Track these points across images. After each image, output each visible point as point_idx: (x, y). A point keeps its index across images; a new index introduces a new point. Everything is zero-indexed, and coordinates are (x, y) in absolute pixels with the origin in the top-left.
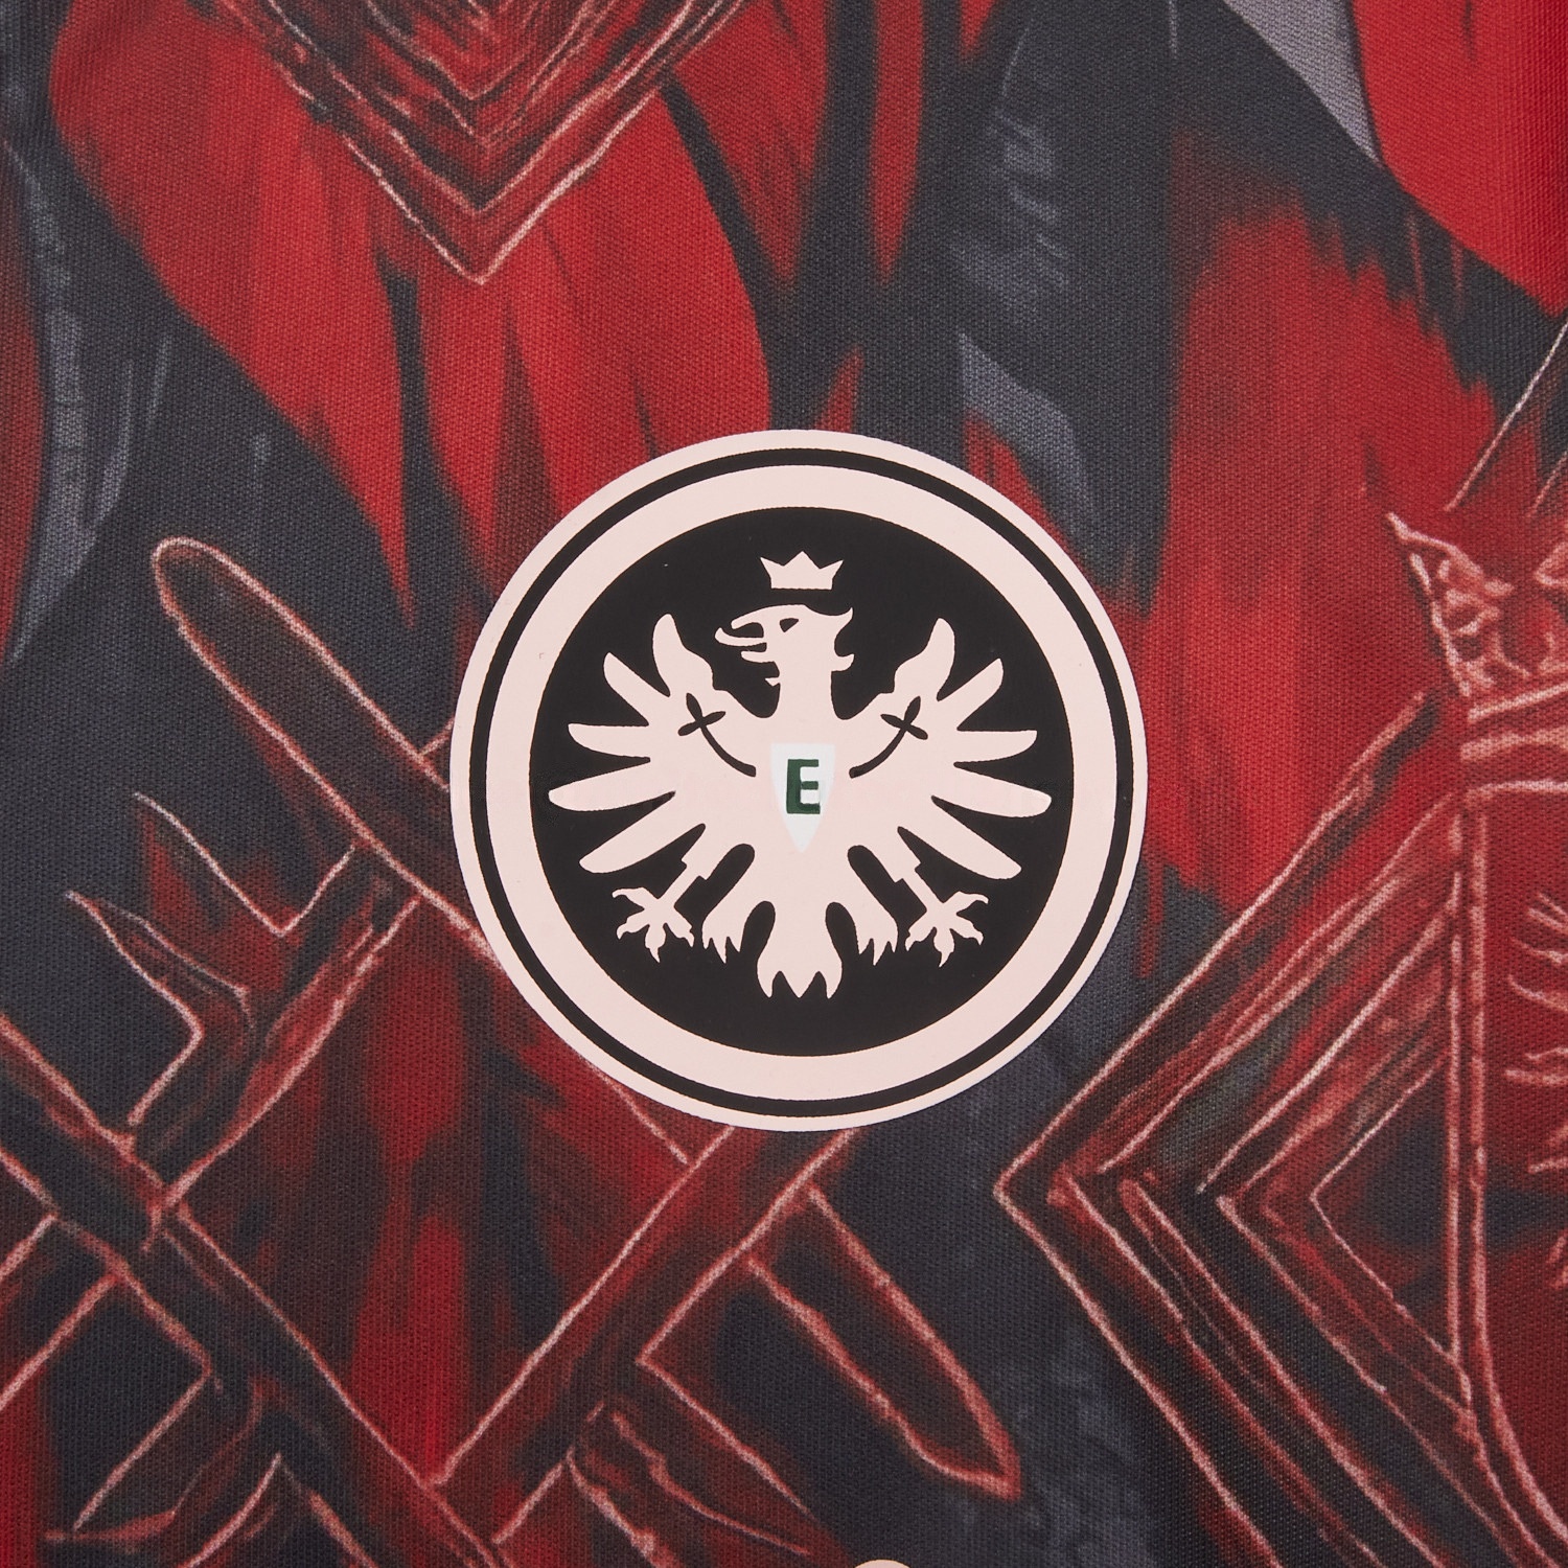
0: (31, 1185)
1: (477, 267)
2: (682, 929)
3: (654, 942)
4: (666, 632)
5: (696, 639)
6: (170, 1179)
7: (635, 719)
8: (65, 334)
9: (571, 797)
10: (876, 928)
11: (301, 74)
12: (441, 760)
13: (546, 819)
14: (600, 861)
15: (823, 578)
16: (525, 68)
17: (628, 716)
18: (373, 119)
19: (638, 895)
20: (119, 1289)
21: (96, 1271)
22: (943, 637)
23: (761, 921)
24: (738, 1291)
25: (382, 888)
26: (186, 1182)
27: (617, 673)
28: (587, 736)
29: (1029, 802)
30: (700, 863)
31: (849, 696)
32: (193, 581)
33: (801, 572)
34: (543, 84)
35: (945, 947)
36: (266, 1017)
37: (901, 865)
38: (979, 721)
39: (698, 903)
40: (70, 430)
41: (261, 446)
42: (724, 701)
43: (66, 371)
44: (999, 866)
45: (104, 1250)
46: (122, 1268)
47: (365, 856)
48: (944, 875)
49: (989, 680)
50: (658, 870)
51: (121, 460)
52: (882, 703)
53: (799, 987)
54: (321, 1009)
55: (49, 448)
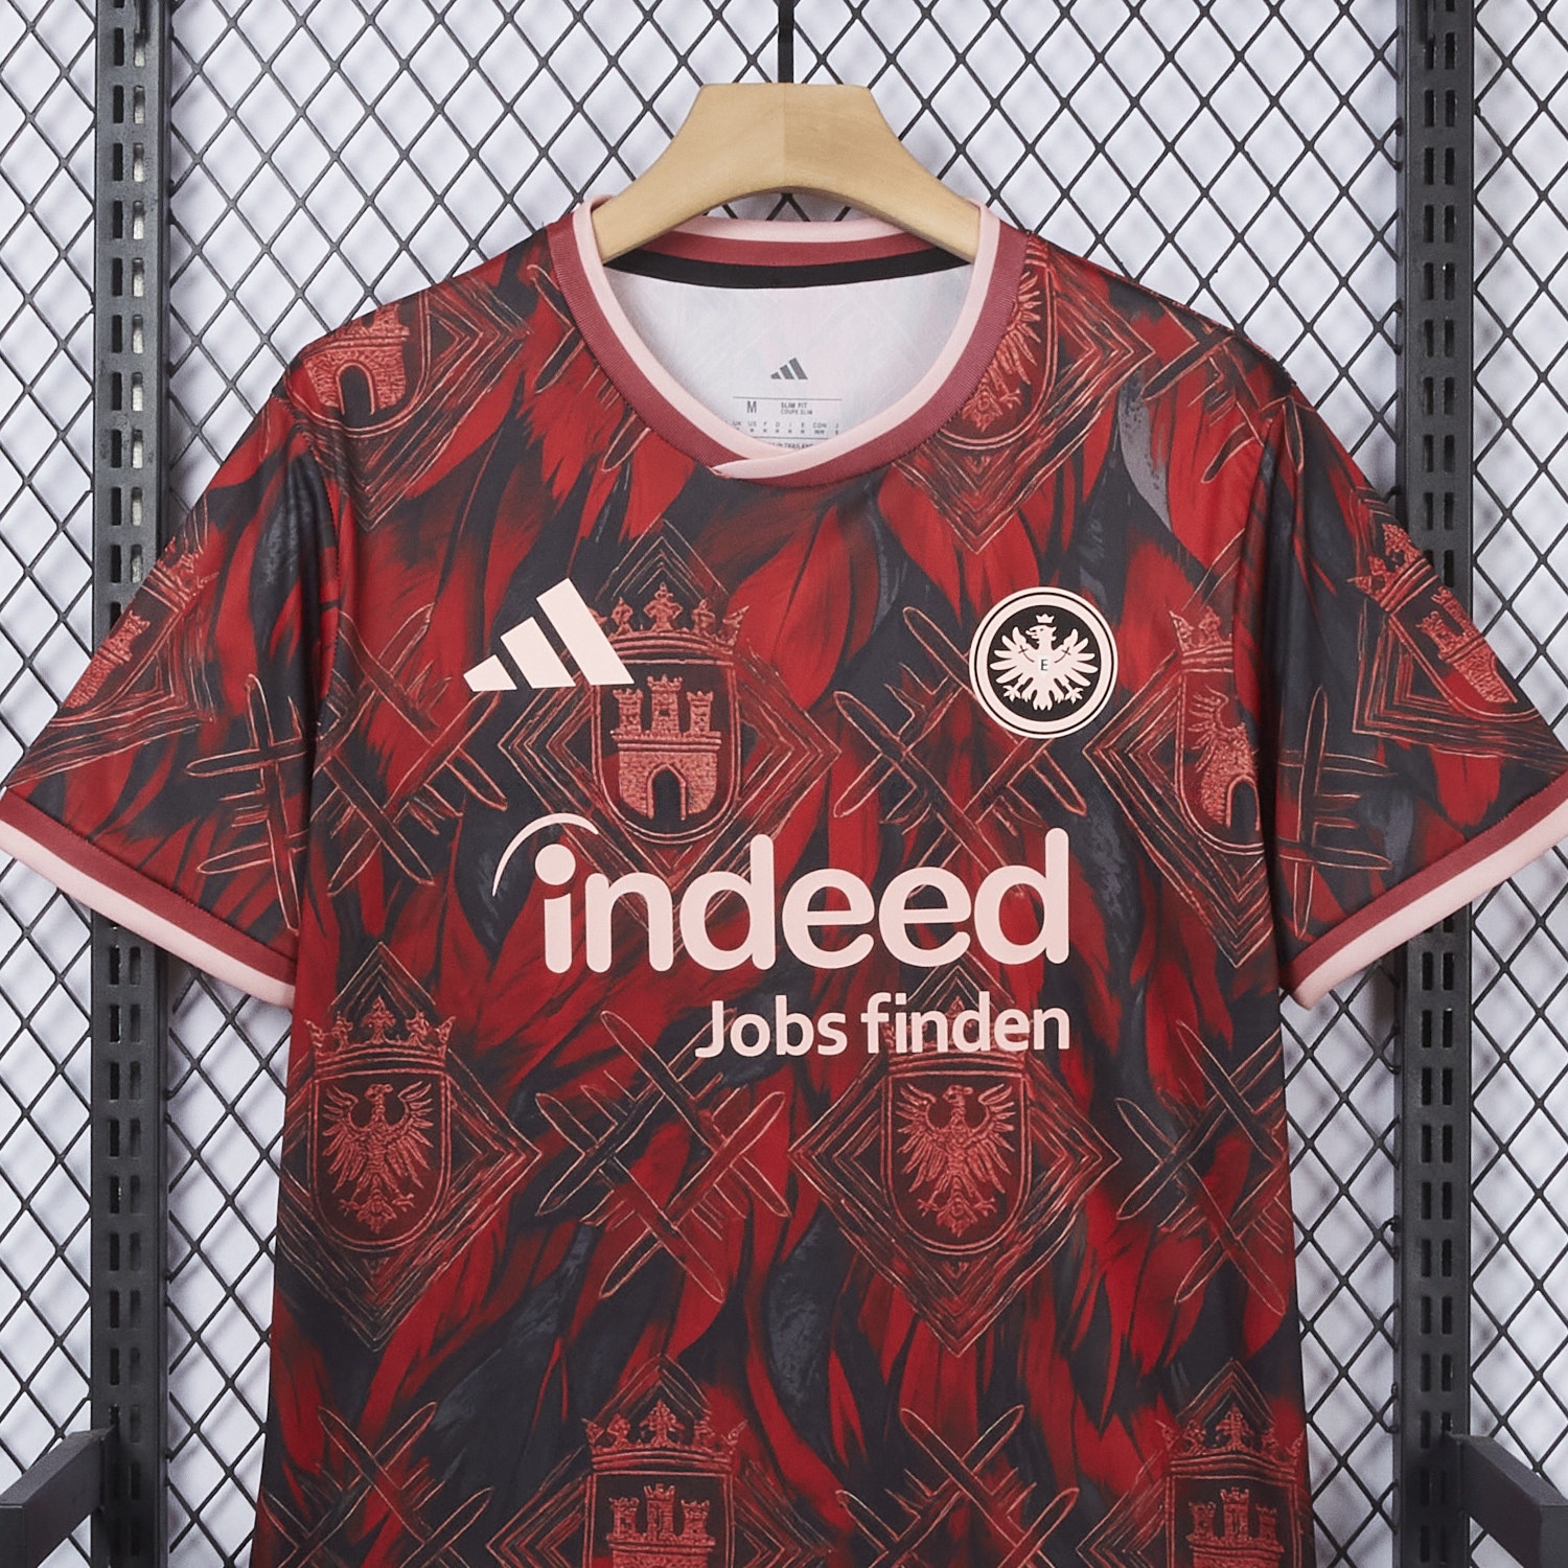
0: (877, 747)
1: (976, 550)
2: (1018, 695)
3: (1012, 698)
4: (1016, 630)
5: (1022, 633)
6: (907, 746)
7: (1007, 649)
8: (883, 561)
9: (995, 666)
10: (1059, 696)
11: (936, 503)
12: (968, 658)
13: (990, 670)
14: (1000, 680)
15: (1050, 620)
16: (987, 506)
17: (1006, 649)
18: (953, 515)
19: (1008, 687)
20: (896, 770)
21: (891, 766)
22: (1075, 633)
23: (1035, 693)
24: (1028, 772)
25: (955, 685)
26: (912, 746)
27: (1005, 639)
28: (998, 653)
29: (1093, 669)
30: (1022, 681)
31: (1055, 645)
32: (912, 616)
33: (1045, 619)
34: (991, 510)
35: (1074, 700)
36: (929, 712)
37: (1065, 683)
38: (1083, 651)
39: (1021, 689)
40: (885, 582)
41: (927, 587)
42: (1029, 646)
43: (884, 570)
44: (1086, 683)
45: (892, 760)
46: (897, 765)
47: (951, 678)
48: (1074, 685)
49: (1085, 642)
50: (1013, 683)
51: (896, 589)
52: (1061, 647)
53: (1042, 708)
54: (940, 711)
55: (880, 586)
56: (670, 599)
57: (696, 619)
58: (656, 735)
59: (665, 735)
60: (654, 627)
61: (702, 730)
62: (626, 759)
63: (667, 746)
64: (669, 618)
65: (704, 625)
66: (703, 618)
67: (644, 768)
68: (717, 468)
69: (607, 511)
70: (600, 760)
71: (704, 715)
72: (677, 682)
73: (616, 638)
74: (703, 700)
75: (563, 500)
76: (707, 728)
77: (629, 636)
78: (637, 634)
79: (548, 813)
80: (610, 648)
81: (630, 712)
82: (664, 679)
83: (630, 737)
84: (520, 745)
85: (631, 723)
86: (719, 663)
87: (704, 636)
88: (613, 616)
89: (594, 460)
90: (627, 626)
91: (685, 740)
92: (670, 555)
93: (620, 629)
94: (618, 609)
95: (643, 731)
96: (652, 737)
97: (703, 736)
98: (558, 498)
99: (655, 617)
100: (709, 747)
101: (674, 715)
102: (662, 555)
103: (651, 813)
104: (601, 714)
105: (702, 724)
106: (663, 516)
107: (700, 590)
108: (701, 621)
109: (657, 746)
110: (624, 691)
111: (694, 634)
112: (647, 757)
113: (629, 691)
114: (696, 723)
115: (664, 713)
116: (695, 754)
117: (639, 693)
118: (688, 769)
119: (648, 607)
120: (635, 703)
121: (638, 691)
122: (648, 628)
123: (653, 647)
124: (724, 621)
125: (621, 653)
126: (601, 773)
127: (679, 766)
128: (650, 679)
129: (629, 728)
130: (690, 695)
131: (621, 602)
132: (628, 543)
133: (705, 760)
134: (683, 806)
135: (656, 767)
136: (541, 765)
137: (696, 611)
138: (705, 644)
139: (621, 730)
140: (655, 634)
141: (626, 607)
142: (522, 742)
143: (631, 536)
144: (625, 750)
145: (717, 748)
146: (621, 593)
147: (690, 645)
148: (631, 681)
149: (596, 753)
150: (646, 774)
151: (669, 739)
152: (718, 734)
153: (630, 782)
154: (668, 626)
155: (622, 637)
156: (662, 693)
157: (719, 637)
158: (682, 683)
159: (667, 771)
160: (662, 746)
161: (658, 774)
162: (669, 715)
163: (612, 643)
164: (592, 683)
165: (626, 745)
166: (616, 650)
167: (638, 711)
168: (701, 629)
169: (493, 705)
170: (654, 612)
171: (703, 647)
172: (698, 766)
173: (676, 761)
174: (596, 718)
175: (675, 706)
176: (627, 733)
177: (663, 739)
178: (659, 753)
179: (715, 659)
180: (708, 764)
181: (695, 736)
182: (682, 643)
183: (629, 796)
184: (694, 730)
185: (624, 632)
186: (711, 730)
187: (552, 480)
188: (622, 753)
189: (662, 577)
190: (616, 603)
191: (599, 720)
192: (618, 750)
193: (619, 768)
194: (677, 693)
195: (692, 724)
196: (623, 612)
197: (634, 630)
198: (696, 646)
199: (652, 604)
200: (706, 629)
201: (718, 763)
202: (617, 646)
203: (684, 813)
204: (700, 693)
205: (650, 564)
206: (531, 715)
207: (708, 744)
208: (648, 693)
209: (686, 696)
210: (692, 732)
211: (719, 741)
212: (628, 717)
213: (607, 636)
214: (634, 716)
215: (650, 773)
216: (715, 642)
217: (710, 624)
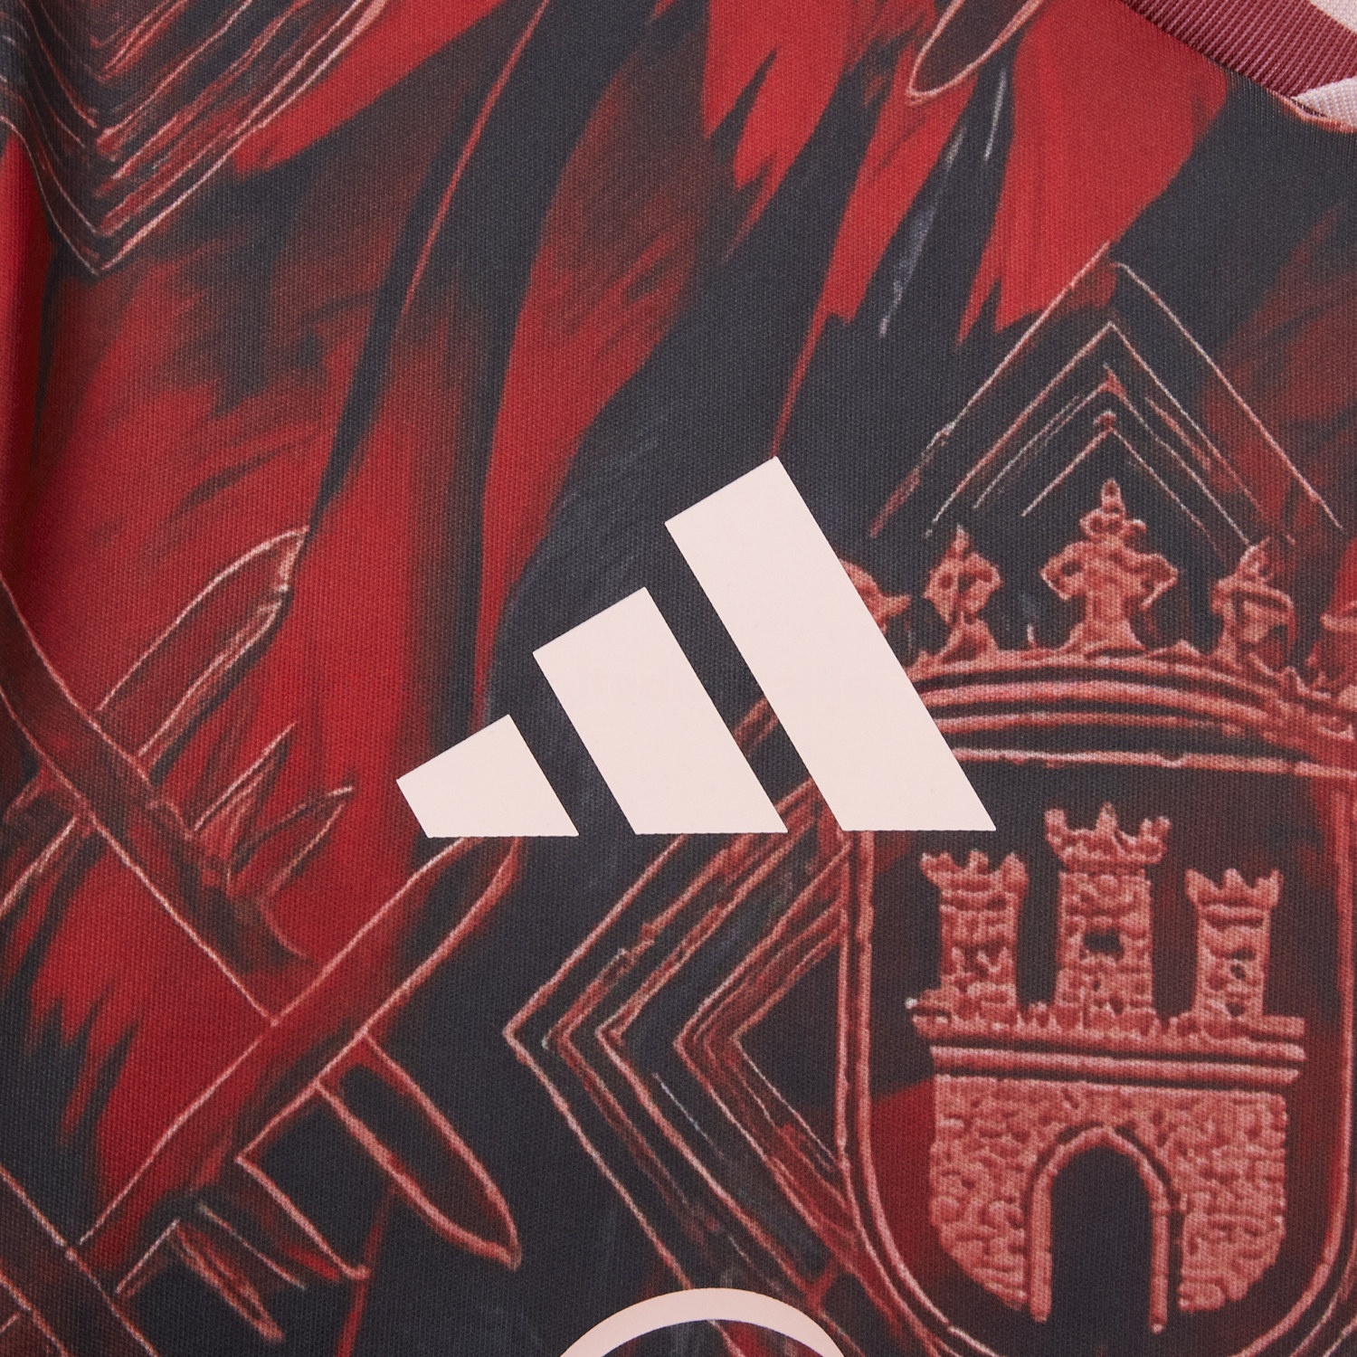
56: (1134, 540)
57: (1228, 610)
58: (1068, 1019)
59: (1101, 1020)
60: (1076, 633)
61: (1236, 1009)
62: (960, 1104)
63: (1107, 1063)
64: (1131, 606)
65: (1255, 634)
66: (1249, 607)
67: (1022, 1137)
68: (1311, 96)
69: (921, 233)
70: (865, 1103)
71: (1245, 953)
72: (1151, 832)
73: (937, 668)
74: (1244, 902)
75: (766, 195)
76: (1256, 1004)
77: (983, 662)
78: (1012, 659)
79: (668, 1284)
80: (915, 705)
81: (978, 936)
82: (1107, 822)
83: (978, 1024)
84: (583, 1037)
85: (982, 974)
86: (1303, 768)
87: (1256, 677)
88: (932, 591)
89: (886, 58)
90: (979, 629)
91: (1172, 1042)
92: (1137, 386)
93: (954, 640)
94: (950, 567)
95: (1023, 1005)
96: (1054, 1026)
97: (1238, 1030)
98: (754, 186)
99: (1079, 599)
100: (1264, 1072)
101: (1137, 952)
102: (1111, 383)
103: (1042, 1301)
104: (874, 937)
105: (1238, 987)
106: (1115, 253)
107: (1235, 504)
108: (1243, 619)
109: (1073, 1061)
110: (962, 861)
111: (1218, 666)
112: (1033, 1099)
113: (976, 858)
114: (1218, 983)
115: (1103, 941)
116: (1208, 1096)
117: (1015, 867)
118: (1181, 1149)
119: (1055, 563)
120: (998, 903)
121: (1011, 859)
122: (1053, 636)
123: (1068, 704)
124: (1328, 621)
125: (955, 723)
126: (866, 1150)
127: (1148, 1134)
128: (1055, 818)
129: (975, 990)
130: (1197, 883)
131: (959, 544)
132: (988, 344)
133: (1246, 1119)
134: (1160, 1282)
135: (1064, 1137)
136: (652, 1109)
137: (1225, 584)
138: (1257, 701)
139: (945, 995)
140: (1077, 660)
141: (978, 561)
142: (590, 1023)
143: (1001, 323)
144: (956, 1070)
145: (1290, 1075)
146: (961, 512)
147: (1201, 702)
148: (987, 825)
149: (852, 1074)
150: (1030, 1159)
151: (1116, 1034)
152: (1296, 1025)
153: (969, 1184)
154: (1124, 632)
155: (962, 667)
156: (1094, 871)
157: (1309, 677)
158: (1168, 838)
159: (1104, 1150)
160: (1091, 1062)
161: (1073, 1165)
162: (1118, 952)
163: (922, 687)
164: (847, 822)
165: (959, 1053)
166: (935, 712)
167: (1008, 929)
168: (1244, 647)
169: (493, 890)
170: (1075, 582)
171: (1252, 713)
172: (1221, 1139)
173: (1141, 1116)
174: (856, 949)
175: (1140, 919)
176: (966, 1008)
177: (1096, 1035)
178: (1078, 1088)
179: (1293, 757)
180: (1254, 1133)
181: (1212, 1028)
182: (1170, 695)
183: (964, 1237)
184: (1209, 1006)
185: (969, 649)
186: (1269, 1009)
187: (735, 123)
188: (943, 1080)
189: (1109, 462)
190: (941, 549)
191: (866, 959)
192: (930, 1068)
193: (930, 1134)
194: (1150, 871)
195: (1204, 985)
196: (967, 581)
197: (1004, 645)
198: (1223, 706)
199: (1069, 553)
200: (1263, 648)
201: (1290, 1130)
202: (943, 697)
203: (1161, 1307)
204: (1232, 876)
205: (1065, 415)
206: (626, 930)
207: (1260, 1060)
208: (1045, 867)
209: (1182, 884)
210: (1200, 1014)
211: (1296, 1052)
212: (970, 951)
213: (906, 660)
214: (992, 948)
215: (1044, 1157)
216: (1291, 696)
217: (1276, 632)
